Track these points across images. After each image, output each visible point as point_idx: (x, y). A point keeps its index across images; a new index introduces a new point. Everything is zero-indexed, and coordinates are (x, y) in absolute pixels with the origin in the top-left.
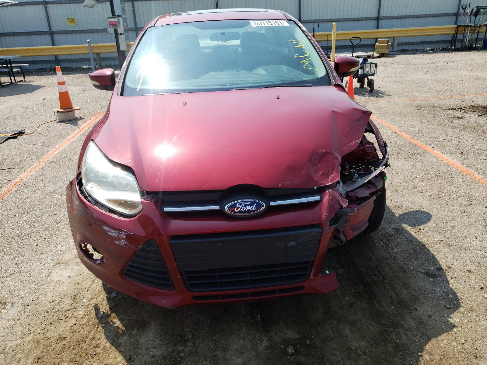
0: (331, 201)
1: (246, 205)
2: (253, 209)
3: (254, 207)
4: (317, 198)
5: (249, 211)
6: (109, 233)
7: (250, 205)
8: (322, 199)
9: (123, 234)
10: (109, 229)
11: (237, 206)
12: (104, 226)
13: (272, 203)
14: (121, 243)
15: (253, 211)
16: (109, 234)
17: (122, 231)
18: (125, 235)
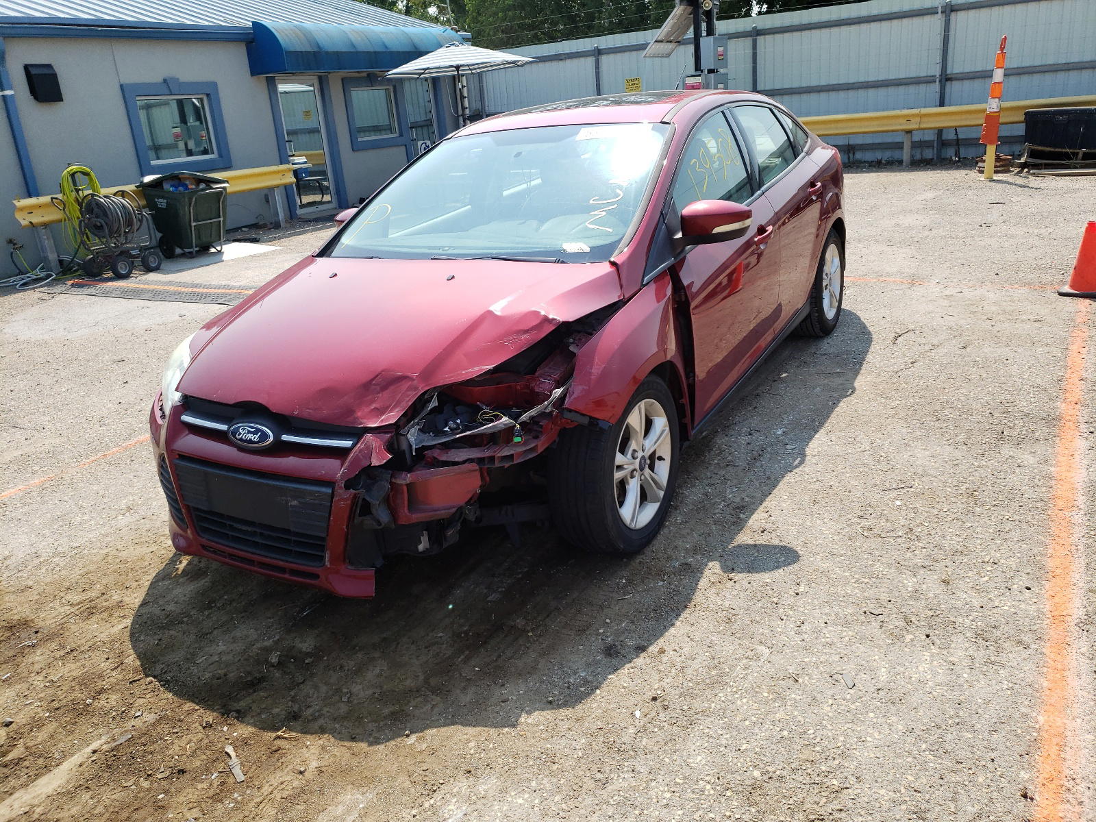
0: (360, 452)
1: (249, 432)
2: (255, 440)
3: (257, 437)
4: (347, 443)
5: (250, 441)
7: (254, 433)
8: (354, 445)
11: (241, 431)
13: (285, 437)
15: (255, 442)
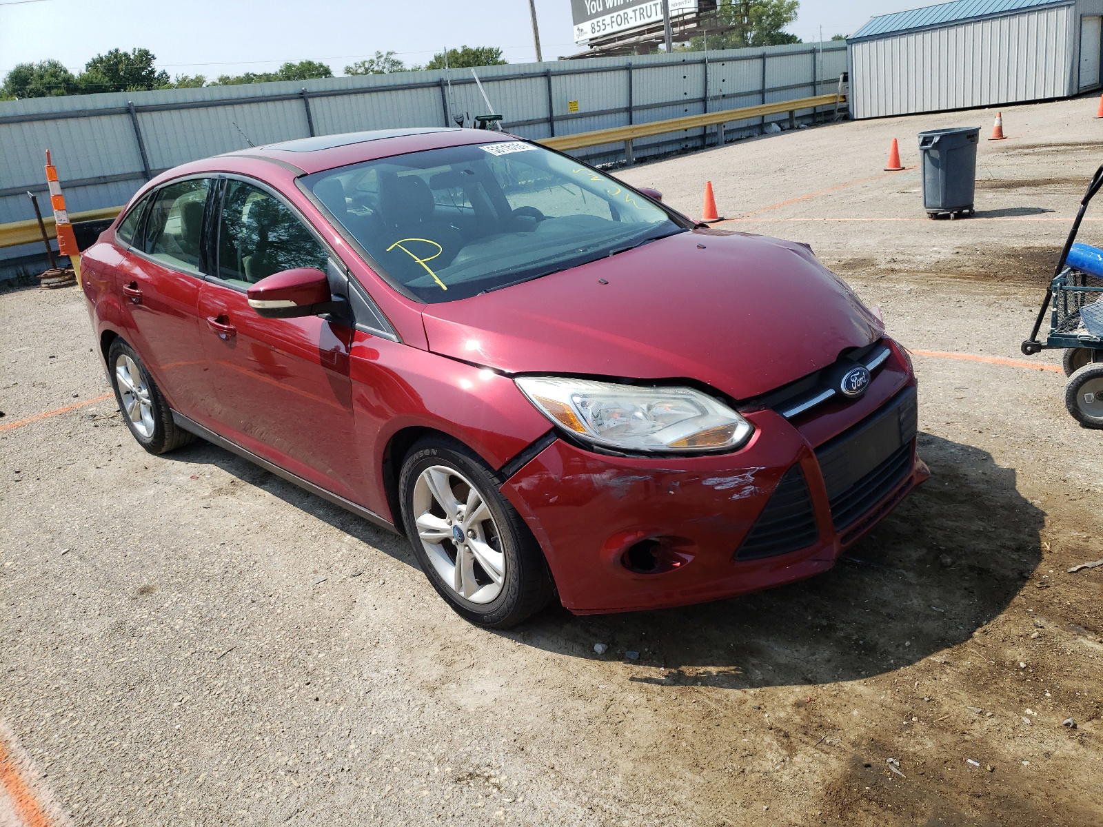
1: (858, 377)
3: (864, 377)
6: (718, 488)
7: (861, 376)
9: (748, 475)
10: (719, 479)
11: (852, 380)
12: (705, 479)
14: (744, 494)
16: (718, 490)
17: (747, 471)
18: (752, 475)
